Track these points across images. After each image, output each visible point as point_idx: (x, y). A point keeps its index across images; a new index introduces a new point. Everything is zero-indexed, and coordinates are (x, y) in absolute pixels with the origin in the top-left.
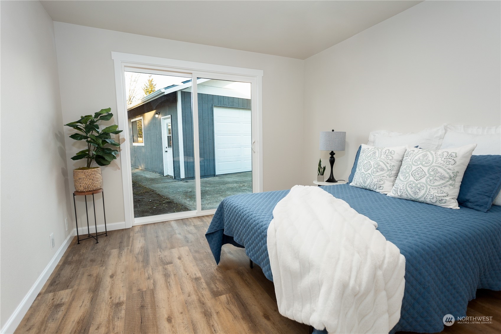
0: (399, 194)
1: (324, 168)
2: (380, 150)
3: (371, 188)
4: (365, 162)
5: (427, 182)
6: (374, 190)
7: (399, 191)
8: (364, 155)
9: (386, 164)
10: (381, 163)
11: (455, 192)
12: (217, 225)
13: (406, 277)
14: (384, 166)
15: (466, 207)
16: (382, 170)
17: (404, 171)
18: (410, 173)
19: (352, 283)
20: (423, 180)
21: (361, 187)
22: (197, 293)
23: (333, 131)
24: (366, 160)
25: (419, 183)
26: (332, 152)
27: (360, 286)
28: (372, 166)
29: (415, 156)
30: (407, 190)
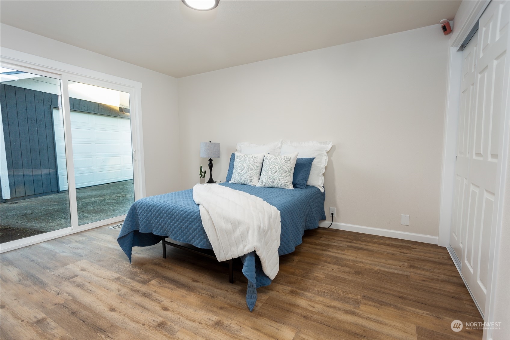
0: (264, 184)
1: (205, 172)
2: (249, 156)
3: (246, 183)
4: (240, 165)
5: (278, 175)
6: (247, 184)
7: (263, 182)
8: (238, 160)
9: (254, 165)
10: (251, 165)
11: (291, 179)
12: (130, 227)
13: (281, 222)
14: (252, 167)
15: (296, 187)
16: (252, 169)
17: (265, 169)
18: (269, 170)
19: (262, 226)
20: (276, 174)
21: (238, 183)
22: (126, 287)
23: (210, 142)
24: (241, 164)
25: (274, 176)
26: (211, 159)
27: (265, 227)
28: (245, 168)
29: (271, 160)
30: (268, 181)
